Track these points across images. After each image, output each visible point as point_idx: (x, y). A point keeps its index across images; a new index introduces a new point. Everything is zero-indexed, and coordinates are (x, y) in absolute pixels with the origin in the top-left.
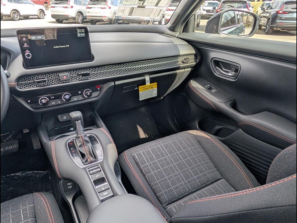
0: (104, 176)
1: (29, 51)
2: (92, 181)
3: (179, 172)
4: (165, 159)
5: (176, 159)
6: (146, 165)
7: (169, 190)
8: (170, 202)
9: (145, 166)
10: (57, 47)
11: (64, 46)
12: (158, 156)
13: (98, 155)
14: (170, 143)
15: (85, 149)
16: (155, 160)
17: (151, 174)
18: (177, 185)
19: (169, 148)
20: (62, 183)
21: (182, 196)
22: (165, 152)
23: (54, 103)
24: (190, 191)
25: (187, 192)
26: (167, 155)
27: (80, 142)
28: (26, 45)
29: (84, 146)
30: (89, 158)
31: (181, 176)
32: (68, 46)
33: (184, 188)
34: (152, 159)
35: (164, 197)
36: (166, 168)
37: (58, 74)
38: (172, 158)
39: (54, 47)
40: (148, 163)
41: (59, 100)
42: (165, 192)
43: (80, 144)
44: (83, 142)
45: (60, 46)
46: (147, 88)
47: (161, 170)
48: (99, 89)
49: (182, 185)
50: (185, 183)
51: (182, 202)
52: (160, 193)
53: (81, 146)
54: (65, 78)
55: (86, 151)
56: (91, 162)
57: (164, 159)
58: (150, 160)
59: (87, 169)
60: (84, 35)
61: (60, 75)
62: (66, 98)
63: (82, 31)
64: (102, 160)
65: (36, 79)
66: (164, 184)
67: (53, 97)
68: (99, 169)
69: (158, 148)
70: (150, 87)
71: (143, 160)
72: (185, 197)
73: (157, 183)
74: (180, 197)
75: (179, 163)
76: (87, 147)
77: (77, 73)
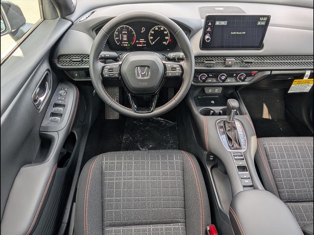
0: (246, 165)
1: (209, 35)
2: (236, 166)
3: (306, 179)
4: (297, 161)
5: (307, 165)
6: (276, 160)
7: (291, 190)
8: (289, 201)
9: (274, 160)
10: (235, 33)
11: (241, 33)
12: (289, 156)
13: (242, 143)
14: (305, 146)
15: (232, 134)
16: (285, 158)
17: (278, 170)
18: (301, 189)
19: (304, 151)
20: (207, 154)
21: (302, 200)
22: (298, 154)
23: (210, 80)
24: (311, 199)
25: (308, 199)
26: (299, 157)
27: (229, 127)
28: (209, 29)
29: (231, 131)
30: (235, 144)
31: (307, 183)
32: (244, 33)
33: (307, 194)
34: (283, 156)
35: (285, 195)
36: (294, 170)
37: (225, 58)
38: (303, 162)
39: (232, 33)
40: (278, 159)
41: (215, 79)
42: (286, 191)
43: (229, 128)
44: (232, 128)
45: (237, 33)
46: (303, 82)
47: (288, 170)
48: (253, 75)
49: (305, 191)
50: (309, 190)
51: (301, 206)
52: (282, 190)
53: (229, 130)
54: (230, 63)
55: (232, 136)
56: (237, 149)
57: (294, 161)
58: (281, 157)
59: (232, 153)
60: (264, 23)
61: (226, 59)
62: (222, 79)
63: (264, 19)
64: (245, 150)
65: (206, 60)
66: (288, 183)
67: (211, 75)
68: (242, 157)
69: (291, 147)
70: (307, 82)
71: (274, 155)
72: (305, 202)
73: (282, 179)
74: (300, 200)
75: (309, 169)
76: (234, 132)
77: (242, 59)
